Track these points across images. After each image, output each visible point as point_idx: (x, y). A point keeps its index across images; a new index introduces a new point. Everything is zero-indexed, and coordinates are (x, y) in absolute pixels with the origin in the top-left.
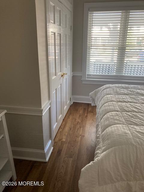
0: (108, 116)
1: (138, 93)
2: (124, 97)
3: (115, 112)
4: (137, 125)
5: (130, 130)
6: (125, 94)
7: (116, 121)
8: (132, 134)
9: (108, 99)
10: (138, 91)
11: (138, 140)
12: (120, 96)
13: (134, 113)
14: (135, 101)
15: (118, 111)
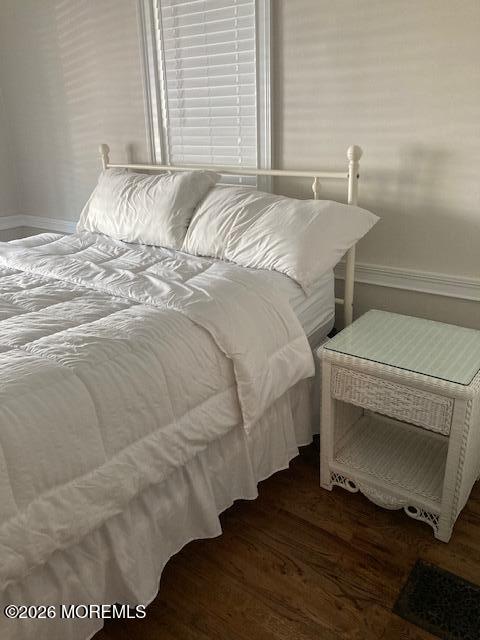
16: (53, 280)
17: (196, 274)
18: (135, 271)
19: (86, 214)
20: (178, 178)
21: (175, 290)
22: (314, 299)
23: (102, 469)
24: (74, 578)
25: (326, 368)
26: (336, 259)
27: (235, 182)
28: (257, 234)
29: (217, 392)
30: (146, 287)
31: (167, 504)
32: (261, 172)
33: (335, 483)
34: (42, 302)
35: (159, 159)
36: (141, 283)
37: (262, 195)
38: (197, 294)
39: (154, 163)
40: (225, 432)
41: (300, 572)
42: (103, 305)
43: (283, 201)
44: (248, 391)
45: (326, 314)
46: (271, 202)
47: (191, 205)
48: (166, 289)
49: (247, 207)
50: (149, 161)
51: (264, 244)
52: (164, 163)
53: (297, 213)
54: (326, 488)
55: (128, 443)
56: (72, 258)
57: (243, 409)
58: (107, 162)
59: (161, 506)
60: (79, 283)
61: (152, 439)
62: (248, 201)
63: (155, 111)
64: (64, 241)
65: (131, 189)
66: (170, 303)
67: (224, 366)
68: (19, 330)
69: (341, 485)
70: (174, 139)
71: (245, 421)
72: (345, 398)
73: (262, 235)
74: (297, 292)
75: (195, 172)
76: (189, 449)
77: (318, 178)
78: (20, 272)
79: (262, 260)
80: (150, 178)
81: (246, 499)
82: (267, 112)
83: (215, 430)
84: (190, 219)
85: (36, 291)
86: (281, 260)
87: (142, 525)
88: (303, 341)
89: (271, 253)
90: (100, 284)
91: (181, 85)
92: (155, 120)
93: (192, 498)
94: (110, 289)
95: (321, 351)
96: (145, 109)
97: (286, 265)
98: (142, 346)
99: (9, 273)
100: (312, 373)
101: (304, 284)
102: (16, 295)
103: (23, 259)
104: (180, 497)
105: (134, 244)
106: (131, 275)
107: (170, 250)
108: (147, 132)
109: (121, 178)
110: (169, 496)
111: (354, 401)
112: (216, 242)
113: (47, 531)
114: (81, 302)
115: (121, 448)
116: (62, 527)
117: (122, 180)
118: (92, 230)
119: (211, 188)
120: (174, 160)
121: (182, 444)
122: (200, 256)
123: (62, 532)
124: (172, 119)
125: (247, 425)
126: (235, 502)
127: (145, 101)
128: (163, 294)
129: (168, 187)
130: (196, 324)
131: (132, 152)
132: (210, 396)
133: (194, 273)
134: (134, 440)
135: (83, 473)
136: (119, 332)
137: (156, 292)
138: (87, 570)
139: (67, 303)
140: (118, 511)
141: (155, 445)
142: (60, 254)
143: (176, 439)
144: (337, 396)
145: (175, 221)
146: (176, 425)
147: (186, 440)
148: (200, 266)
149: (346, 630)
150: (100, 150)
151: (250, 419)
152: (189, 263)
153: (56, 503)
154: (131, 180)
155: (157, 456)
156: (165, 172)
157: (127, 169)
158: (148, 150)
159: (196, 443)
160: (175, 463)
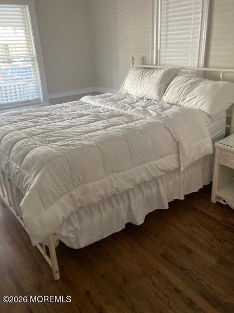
0: (19, 145)
1: (37, 116)
2: (23, 123)
3: (24, 140)
4: (56, 142)
5: (51, 147)
6: (22, 121)
7: (32, 146)
8: (55, 149)
9: (4, 131)
10: (36, 113)
11: (64, 151)
12: (17, 124)
13: (46, 134)
14: (39, 124)
15: (27, 138)
16: (112, 110)
17: (167, 109)
18: (143, 107)
19: (123, 86)
20: (162, 71)
21: (158, 114)
22: (216, 123)
23: (130, 171)
24: (117, 207)
25: (217, 150)
26: (227, 107)
27: (187, 73)
28: (194, 95)
29: (171, 153)
30: (147, 113)
31: (149, 192)
32: (199, 69)
33: (217, 200)
34: (110, 117)
35: (154, 63)
36: (145, 111)
37: (198, 79)
38: (167, 116)
39: (152, 65)
40: (173, 169)
41: (198, 228)
42: (131, 118)
43: (206, 81)
44: (184, 155)
45: (221, 131)
46: (201, 82)
47: (167, 82)
48: (155, 114)
49: (190, 83)
50: (150, 63)
51: (196, 99)
52: (157, 64)
53: (212, 86)
54: (213, 202)
55: (138, 165)
56: (119, 102)
57: (181, 161)
58: (133, 64)
59: (147, 192)
60: (122, 111)
61: (146, 165)
62: (191, 81)
63: (155, 42)
64: (115, 96)
65: (143, 75)
66: (156, 119)
67: (175, 144)
68: (103, 125)
69: (219, 201)
70: (162, 54)
71: (181, 166)
72: (225, 164)
73: (196, 94)
74: (209, 119)
75: (170, 69)
76: (159, 172)
77: (224, 72)
78: (100, 107)
79: (195, 106)
80: (150, 71)
81: (179, 199)
82: (204, 42)
83: (170, 168)
84: (166, 88)
85: (107, 113)
86: (203, 106)
87: (140, 196)
88: (209, 139)
89: (199, 103)
90: (129, 112)
91: (167, 31)
92: (155, 46)
93: (159, 193)
94: (133, 114)
95: (216, 144)
96: (151, 42)
97: (205, 108)
98: (145, 132)
99: (96, 107)
100: (211, 152)
101: (212, 116)
102: (101, 114)
103: (101, 102)
104: (154, 190)
105: (142, 98)
106: (142, 109)
107: (157, 101)
108: (151, 51)
109: (139, 71)
110: (150, 188)
111: (228, 165)
112: (176, 98)
113: (112, 186)
114: (123, 117)
115: (136, 166)
116: (116, 186)
117: (139, 72)
118: (125, 93)
119: (176, 75)
120: (161, 63)
121: (157, 169)
122: (169, 104)
123: (116, 188)
124: (162, 46)
125: (182, 168)
126: (175, 200)
127: (151, 39)
128: (154, 116)
129: (158, 75)
130: (165, 127)
131: (144, 60)
132: (168, 154)
133: (166, 109)
134: (140, 164)
135: (124, 171)
136: (138, 127)
137: (151, 115)
138: (122, 205)
139: (118, 118)
140: (133, 187)
141: (147, 167)
142: (114, 101)
143: (155, 167)
144: (221, 163)
145: (160, 89)
146: (155, 162)
147: (159, 169)
148: (168, 106)
149: (214, 247)
150: (131, 59)
151: (183, 166)
152: (164, 105)
153: (115, 178)
154: (143, 72)
155: (148, 171)
156: (157, 68)
157: (141, 67)
158: (150, 59)
159: (162, 170)
160: (154, 176)
